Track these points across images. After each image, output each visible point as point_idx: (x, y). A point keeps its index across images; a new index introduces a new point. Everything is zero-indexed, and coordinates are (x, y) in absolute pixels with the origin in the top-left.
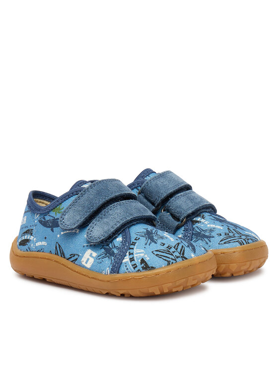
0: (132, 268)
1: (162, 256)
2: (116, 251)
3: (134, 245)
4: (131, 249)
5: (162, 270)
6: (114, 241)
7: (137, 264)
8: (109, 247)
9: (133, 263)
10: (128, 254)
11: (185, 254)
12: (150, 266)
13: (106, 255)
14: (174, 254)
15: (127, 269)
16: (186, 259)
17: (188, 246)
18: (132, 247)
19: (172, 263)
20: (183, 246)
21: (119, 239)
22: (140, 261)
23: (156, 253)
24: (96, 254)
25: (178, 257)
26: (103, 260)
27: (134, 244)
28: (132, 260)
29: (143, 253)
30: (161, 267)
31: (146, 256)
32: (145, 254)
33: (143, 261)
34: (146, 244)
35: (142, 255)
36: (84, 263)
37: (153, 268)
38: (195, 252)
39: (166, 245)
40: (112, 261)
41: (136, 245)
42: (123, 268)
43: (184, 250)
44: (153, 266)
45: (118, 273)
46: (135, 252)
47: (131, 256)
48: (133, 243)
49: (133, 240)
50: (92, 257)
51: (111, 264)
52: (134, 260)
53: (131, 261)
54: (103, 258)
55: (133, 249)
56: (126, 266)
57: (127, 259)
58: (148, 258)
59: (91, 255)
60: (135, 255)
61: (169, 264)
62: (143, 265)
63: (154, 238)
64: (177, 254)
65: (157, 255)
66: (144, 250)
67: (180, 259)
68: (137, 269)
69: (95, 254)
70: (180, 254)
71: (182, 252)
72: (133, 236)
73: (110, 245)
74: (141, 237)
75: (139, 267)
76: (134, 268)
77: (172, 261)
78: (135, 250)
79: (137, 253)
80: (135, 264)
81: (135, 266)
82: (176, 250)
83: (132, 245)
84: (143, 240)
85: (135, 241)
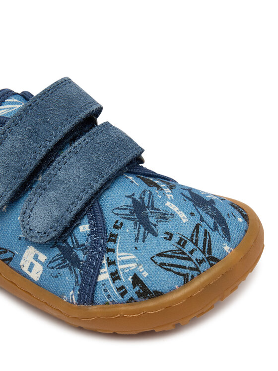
0: (117, 294)
1: (172, 265)
2: (81, 256)
3: (115, 241)
4: (109, 250)
5: (175, 296)
6: (75, 232)
7: (127, 287)
8: (67, 244)
9: (118, 283)
10: (105, 262)
11: (213, 251)
12: (152, 289)
13: (64, 261)
14: (194, 257)
15: (109, 296)
16: (217, 260)
17: (216, 229)
18: (110, 245)
19: (193, 277)
20: (206, 231)
21: (84, 228)
22: (130, 279)
23: (159, 260)
24: (46, 258)
25: (201, 262)
26: (61, 271)
27: (113, 238)
28: (115, 276)
29: (134, 260)
30: (173, 290)
31: (141, 268)
32: (138, 265)
33: (136, 280)
35: (133, 266)
36: (25, 269)
37: (158, 294)
38: (229, 240)
39: (176, 239)
40: (77, 277)
41: (119, 240)
42: (100, 295)
43: (210, 241)
44: (158, 289)
45: (92, 302)
46: (118, 259)
47: (113, 269)
48: (112, 235)
49: (110, 229)
50: (39, 261)
51: (77, 282)
52: (119, 278)
53: (114, 280)
54: (60, 267)
55: (113, 250)
56: (105, 290)
57: (104, 276)
58: (145, 274)
59: (36, 258)
60: (120, 267)
61: (186, 281)
62: (137, 288)
63: (150, 219)
64: (198, 255)
65: (162, 265)
66: (135, 254)
67: (205, 265)
68: (127, 297)
69: (43, 257)
70: (203, 253)
71: (207, 248)
72: (111, 219)
73: (69, 241)
74: (123, 221)
75: (132, 292)
76: (122, 295)
77: (191, 273)
78: (118, 254)
79: (123, 262)
80: (123, 287)
81: (122, 291)
82: (195, 247)
83: (110, 240)
84: (129, 228)
85: (115, 232)
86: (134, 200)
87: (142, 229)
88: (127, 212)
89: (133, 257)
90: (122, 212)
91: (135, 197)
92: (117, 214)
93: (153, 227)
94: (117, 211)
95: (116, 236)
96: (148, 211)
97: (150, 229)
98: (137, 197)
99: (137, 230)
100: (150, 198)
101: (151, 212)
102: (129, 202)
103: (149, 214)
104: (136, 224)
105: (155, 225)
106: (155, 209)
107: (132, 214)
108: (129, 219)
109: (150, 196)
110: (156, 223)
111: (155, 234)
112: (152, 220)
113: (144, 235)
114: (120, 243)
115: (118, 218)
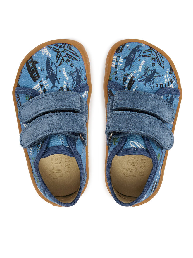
2: (169, 97)
3: (162, 85)
4: (165, 87)
10: (169, 87)
18: (164, 86)
22: (171, 75)
23: (163, 66)
28: (172, 82)
29: (166, 75)
32: (167, 73)
34: (159, 76)
41: (161, 83)
46: (167, 82)
48: (161, 87)
49: (159, 88)
55: (165, 84)
57: (172, 86)
66: (164, 75)
72: (155, 89)
74: (155, 84)
79: (167, 80)
80: (173, 78)
84: (157, 81)
85: (159, 86)
86: (146, 83)
87: (155, 75)
88: (151, 83)
89: (165, 76)
90: (152, 85)
91: (144, 83)
92: (153, 87)
93: (153, 71)
94: (153, 88)
95: (161, 85)
96: (147, 76)
97: (154, 72)
98: (144, 82)
99: (157, 77)
100: (142, 78)
101: (147, 74)
102: (147, 84)
103: (149, 75)
104: (154, 78)
105: (152, 71)
106: (145, 73)
107: (151, 81)
108: (153, 81)
109: (140, 78)
110: (151, 71)
111: (155, 70)
112: (150, 73)
113: (157, 74)
114: (162, 82)
115: (155, 86)
